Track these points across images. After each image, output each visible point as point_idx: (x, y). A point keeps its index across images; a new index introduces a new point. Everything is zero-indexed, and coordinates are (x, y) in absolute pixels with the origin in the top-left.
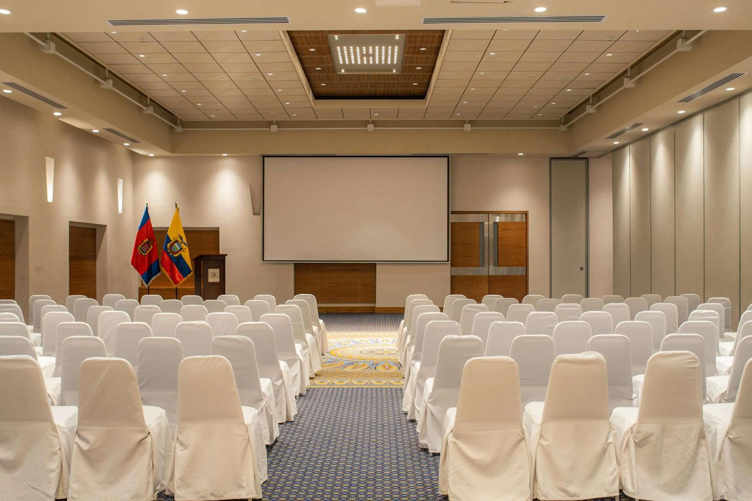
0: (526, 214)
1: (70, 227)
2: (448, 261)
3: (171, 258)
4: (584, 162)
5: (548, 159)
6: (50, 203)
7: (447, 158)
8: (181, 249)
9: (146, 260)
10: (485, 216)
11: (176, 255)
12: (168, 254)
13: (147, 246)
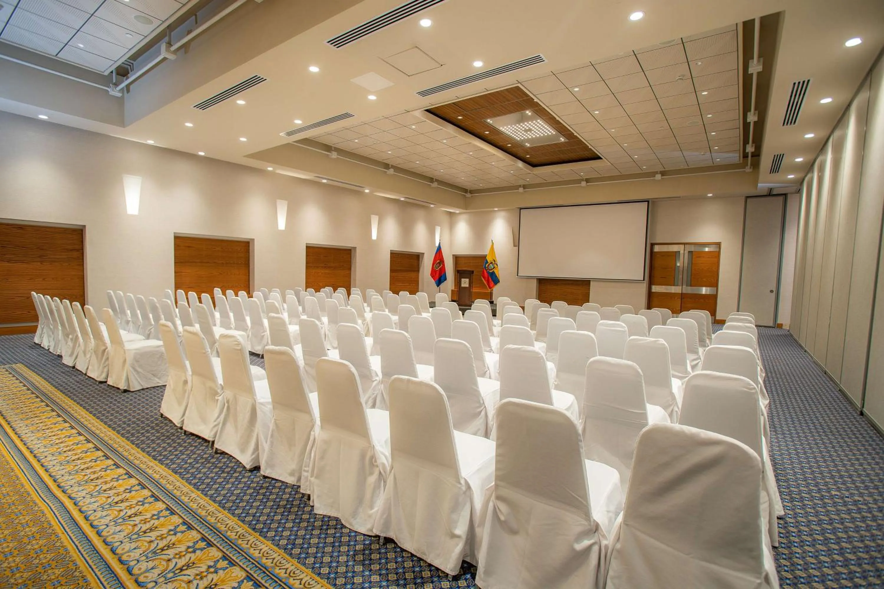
0: (719, 244)
1: (391, 253)
2: (644, 280)
3: (488, 273)
4: (781, 198)
5: (744, 198)
6: (375, 240)
7: (647, 203)
8: (494, 268)
9: (438, 273)
10: (682, 247)
11: (491, 271)
12: (487, 270)
13: (438, 265)
